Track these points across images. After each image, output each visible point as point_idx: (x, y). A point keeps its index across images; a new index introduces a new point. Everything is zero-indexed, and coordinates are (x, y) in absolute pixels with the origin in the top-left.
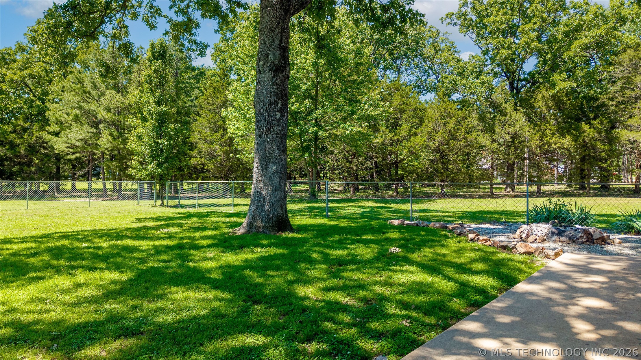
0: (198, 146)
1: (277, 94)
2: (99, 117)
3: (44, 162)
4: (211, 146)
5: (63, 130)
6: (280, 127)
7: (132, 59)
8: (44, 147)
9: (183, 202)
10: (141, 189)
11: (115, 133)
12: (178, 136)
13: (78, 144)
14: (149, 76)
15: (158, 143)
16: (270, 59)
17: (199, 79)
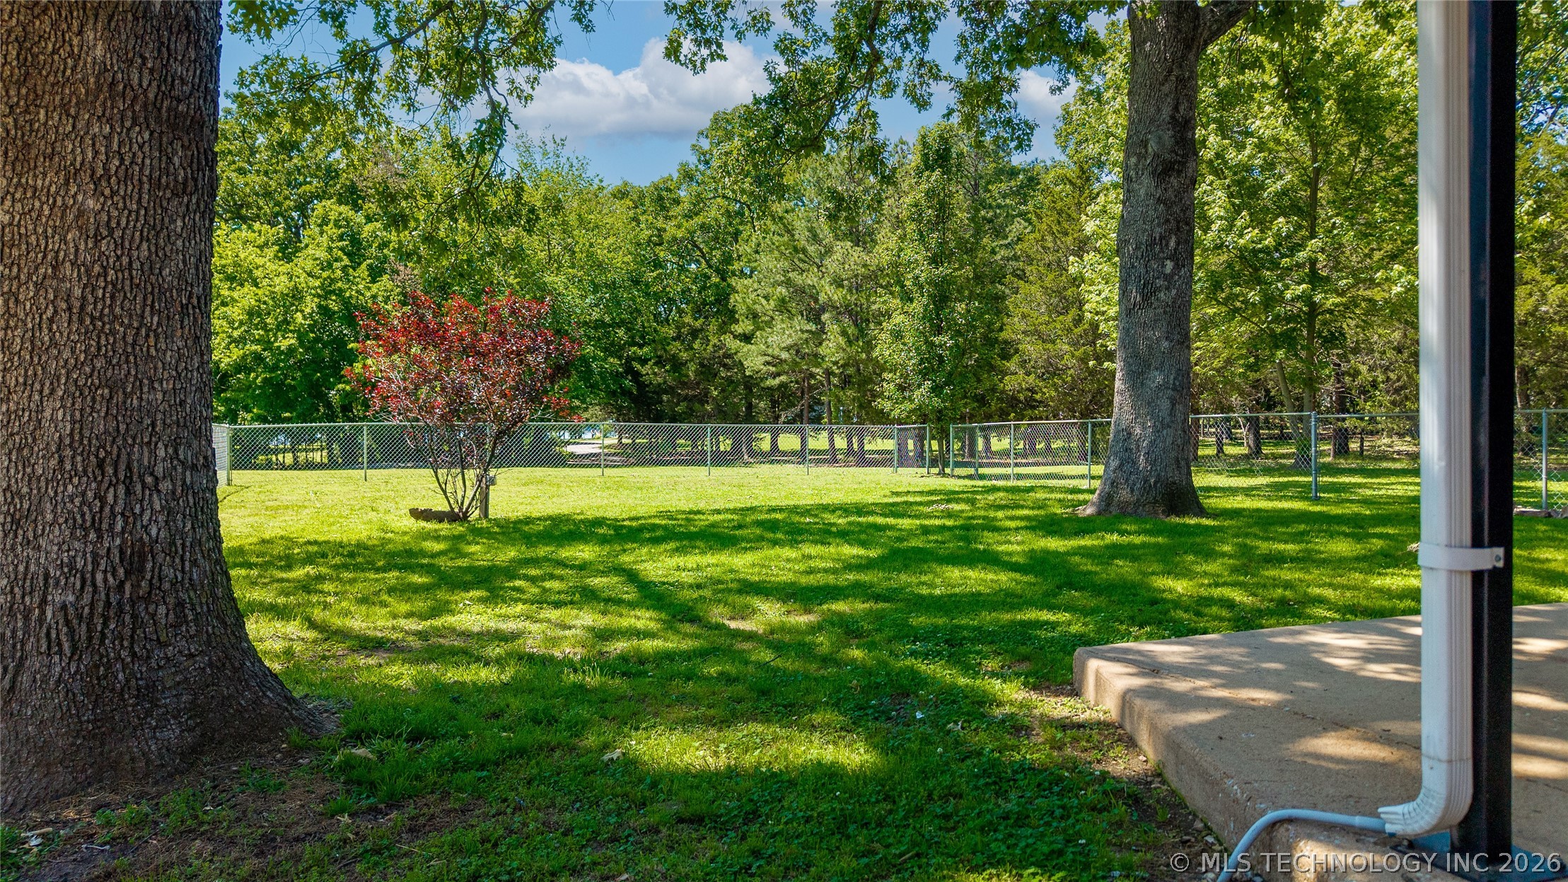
0: (1020, 347)
1: (1167, 221)
2: (822, 298)
3: (727, 394)
4: (1050, 346)
5: (759, 328)
6: (1174, 292)
7: (883, 177)
8: (725, 365)
9: (981, 471)
10: (902, 447)
11: (851, 330)
12: (973, 326)
13: (784, 355)
14: (916, 206)
15: (932, 344)
16: (1150, 150)
17: (1026, 196)
